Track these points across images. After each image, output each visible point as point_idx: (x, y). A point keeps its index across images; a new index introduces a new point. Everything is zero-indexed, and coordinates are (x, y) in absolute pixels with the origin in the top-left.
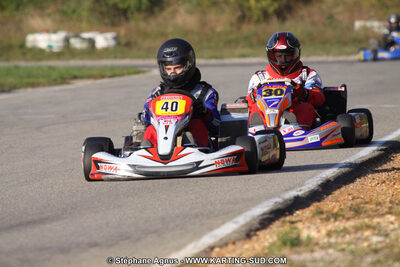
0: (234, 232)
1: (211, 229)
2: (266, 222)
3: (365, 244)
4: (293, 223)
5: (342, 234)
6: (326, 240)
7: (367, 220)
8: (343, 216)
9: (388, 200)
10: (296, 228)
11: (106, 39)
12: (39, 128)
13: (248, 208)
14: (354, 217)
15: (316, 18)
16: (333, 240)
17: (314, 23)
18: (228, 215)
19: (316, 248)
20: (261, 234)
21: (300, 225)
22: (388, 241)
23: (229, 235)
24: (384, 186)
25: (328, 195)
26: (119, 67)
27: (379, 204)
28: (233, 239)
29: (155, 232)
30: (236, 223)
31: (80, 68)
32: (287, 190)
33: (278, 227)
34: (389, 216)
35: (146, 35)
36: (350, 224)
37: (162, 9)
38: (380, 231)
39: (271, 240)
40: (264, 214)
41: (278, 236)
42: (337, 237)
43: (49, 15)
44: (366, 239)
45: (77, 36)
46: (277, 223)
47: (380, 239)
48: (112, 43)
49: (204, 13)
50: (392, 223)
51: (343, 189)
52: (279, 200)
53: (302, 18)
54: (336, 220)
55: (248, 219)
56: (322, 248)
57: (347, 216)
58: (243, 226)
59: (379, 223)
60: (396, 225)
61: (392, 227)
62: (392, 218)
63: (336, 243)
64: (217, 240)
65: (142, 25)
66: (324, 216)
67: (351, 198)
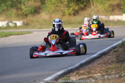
7: (92, 75)
8: (85, 74)
11: (20, 23)
13: (56, 72)
14: (88, 74)
18: (50, 75)
22: (97, 81)
25: (82, 68)
27: (96, 70)
30: (52, 77)
32: (69, 67)
35: (33, 21)
36: (85, 76)
40: (61, 74)
43: (2, 16)
45: (11, 22)
48: (22, 24)
49: (51, 15)
50: (99, 76)
51: (86, 66)
52: (66, 70)
53: (81, 15)
54: (82, 75)
55: (55, 76)
59: (95, 76)
61: (98, 77)
62: (99, 74)
65: (32, 19)
66: (79, 74)
67: (89, 69)
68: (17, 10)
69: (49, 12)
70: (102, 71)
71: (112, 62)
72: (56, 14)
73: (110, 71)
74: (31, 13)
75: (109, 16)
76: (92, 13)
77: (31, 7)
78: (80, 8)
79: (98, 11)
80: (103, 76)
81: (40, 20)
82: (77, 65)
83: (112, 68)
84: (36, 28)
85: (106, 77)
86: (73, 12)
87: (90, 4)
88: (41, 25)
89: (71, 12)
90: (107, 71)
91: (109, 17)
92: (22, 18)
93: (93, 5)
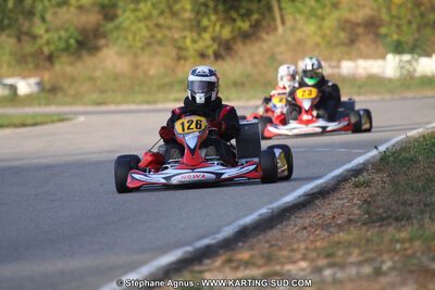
2: (171, 272)
4: (201, 272)
7: (278, 267)
8: (254, 264)
11: (29, 85)
13: (154, 258)
14: (266, 264)
15: (257, 58)
17: (254, 64)
21: (207, 275)
25: (244, 243)
26: (41, 115)
27: (293, 250)
30: (140, 273)
32: (199, 239)
35: (73, 80)
36: (259, 272)
48: (35, 89)
49: (136, 56)
50: (303, 270)
51: (261, 237)
52: (189, 249)
54: (246, 268)
57: (258, 264)
59: (289, 270)
62: (304, 264)
65: (69, 69)
66: (234, 264)
67: (267, 245)
68: (19, 40)
69: (130, 47)
70: (314, 254)
71: (350, 220)
72: (156, 53)
73: (341, 253)
74: (67, 49)
75: (339, 61)
76: (277, 50)
77: (67, 30)
78: (236, 32)
79: (300, 42)
80: (319, 270)
81: (99, 73)
82: (228, 231)
83: (350, 243)
84: (85, 104)
85: (328, 273)
86: (215, 46)
87: (274, 19)
88: (103, 92)
89: (208, 47)
90: (330, 251)
91: (338, 67)
92: (37, 67)
93: (283, 22)
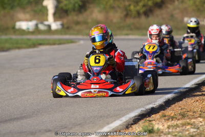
0: (120, 125)
1: (108, 124)
2: (136, 120)
3: (187, 133)
4: (150, 121)
5: (175, 127)
6: (167, 130)
7: (188, 120)
8: (176, 118)
9: (199, 110)
10: (152, 124)
11: (57, 25)
12: (21, 70)
13: (127, 113)
14: (182, 119)
15: (165, 16)
16: (170, 130)
17: (163, 19)
18: (117, 116)
19: (162, 134)
20: (134, 126)
21: (154, 122)
22: (199, 131)
23: (118, 127)
24: (197, 103)
25: (168, 107)
27: (194, 112)
28: (119, 129)
29: (80, 124)
30: (121, 120)
31: (43, 40)
32: (148, 104)
33: (142, 123)
34: (200, 118)
36: (179, 122)
37: (86, 10)
38: (195, 126)
39: (138, 130)
40: (136, 116)
41: (142, 127)
42: (173, 129)
43: (27, 12)
44: (188, 130)
45: (42, 23)
46: (142, 121)
47: (195, 130)
48: (60, 27)
49: (107, 12)
50: (201, 122)
51: (176, 104)
52: (143, 109)
53: (157, 16)
54: (172, 120)
55: (127, 119)
56: (165, 134)
57: (178, 118)
58: (124, 122)
59: (194, 122)
60: (203, 123)
61: (201, 124)
63: (172, 132)
64: (111, 129)
65: (75, 18)
66: (166, 118)
69: (105, 8)
76: (174, 12)
79: (186, 9)
81: (89, 20)
84: (83, 35)
86: (144, 9)
